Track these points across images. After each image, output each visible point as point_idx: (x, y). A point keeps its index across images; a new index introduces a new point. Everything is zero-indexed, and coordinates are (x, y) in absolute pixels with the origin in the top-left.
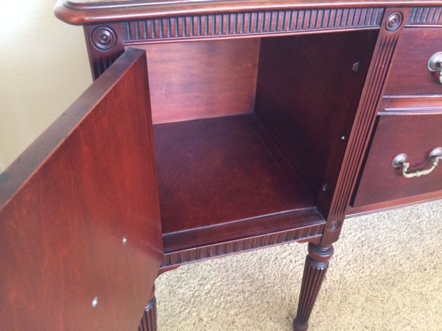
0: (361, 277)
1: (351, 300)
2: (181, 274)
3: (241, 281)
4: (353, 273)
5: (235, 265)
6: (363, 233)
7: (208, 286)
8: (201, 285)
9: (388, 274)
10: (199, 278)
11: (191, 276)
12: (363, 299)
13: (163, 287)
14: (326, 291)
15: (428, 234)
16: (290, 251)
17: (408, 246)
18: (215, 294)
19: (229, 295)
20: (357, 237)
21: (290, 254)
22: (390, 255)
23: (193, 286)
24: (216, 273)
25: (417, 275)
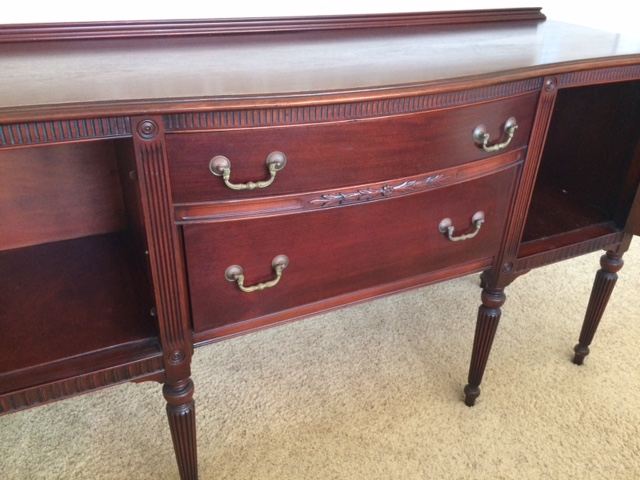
0: (290, 426)
1: (271, 457)
2: (46, 452)
3: (130, 451)
4: (282, 421)
5: (125, 431)
6: (306, 370)
7: (82, 464)
8: (71, 463)
9: (325, 418)
10: (71, 455)
11: (60, 454)
12: (287, 454)
13: (17, 471)
14: (242, 449)
15: (386, 363)
16: (206, 404)
17: (358, 380)
18: (89, 472)
19: (108, 472)
20: (298, 376)
21: (205, 408)
22: (332, 394)
23: (61, 465)
24: (97, 445)
25: (361, 415)
